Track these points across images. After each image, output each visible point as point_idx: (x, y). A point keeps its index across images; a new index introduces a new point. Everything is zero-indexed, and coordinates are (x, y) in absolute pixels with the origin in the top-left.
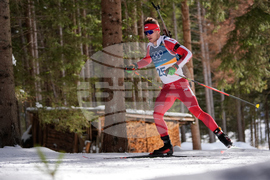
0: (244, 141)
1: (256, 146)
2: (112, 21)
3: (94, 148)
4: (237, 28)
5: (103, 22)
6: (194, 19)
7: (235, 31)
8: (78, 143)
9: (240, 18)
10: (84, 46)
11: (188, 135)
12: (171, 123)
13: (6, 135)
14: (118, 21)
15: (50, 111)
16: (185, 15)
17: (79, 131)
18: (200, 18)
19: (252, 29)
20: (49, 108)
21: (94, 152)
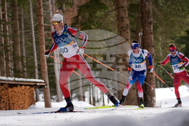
0: (84, 100)
1: (94, 105)
4: (79, 14)
6: (46, 7)
7: (77, 17)
9: (82, 6)
11: (41, 96)
12: (28, 87)
16: (39, 4)
18: (50, 6)
19: (91, 16)
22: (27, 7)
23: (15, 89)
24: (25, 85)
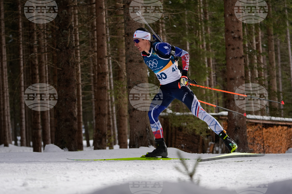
2: (234, 38)
3: (217, 149)
5: (226, 39)
8: (203, 144)
10: (209, 60)
12: (285, 128)
13: (142, 137)
14: (239, 38)
15: (179, 116)
17: (204, 134)
20: (178, 114)
21: (217, 152)
22: (284, 35)
23: (271, 130)
24: (282, 125)
